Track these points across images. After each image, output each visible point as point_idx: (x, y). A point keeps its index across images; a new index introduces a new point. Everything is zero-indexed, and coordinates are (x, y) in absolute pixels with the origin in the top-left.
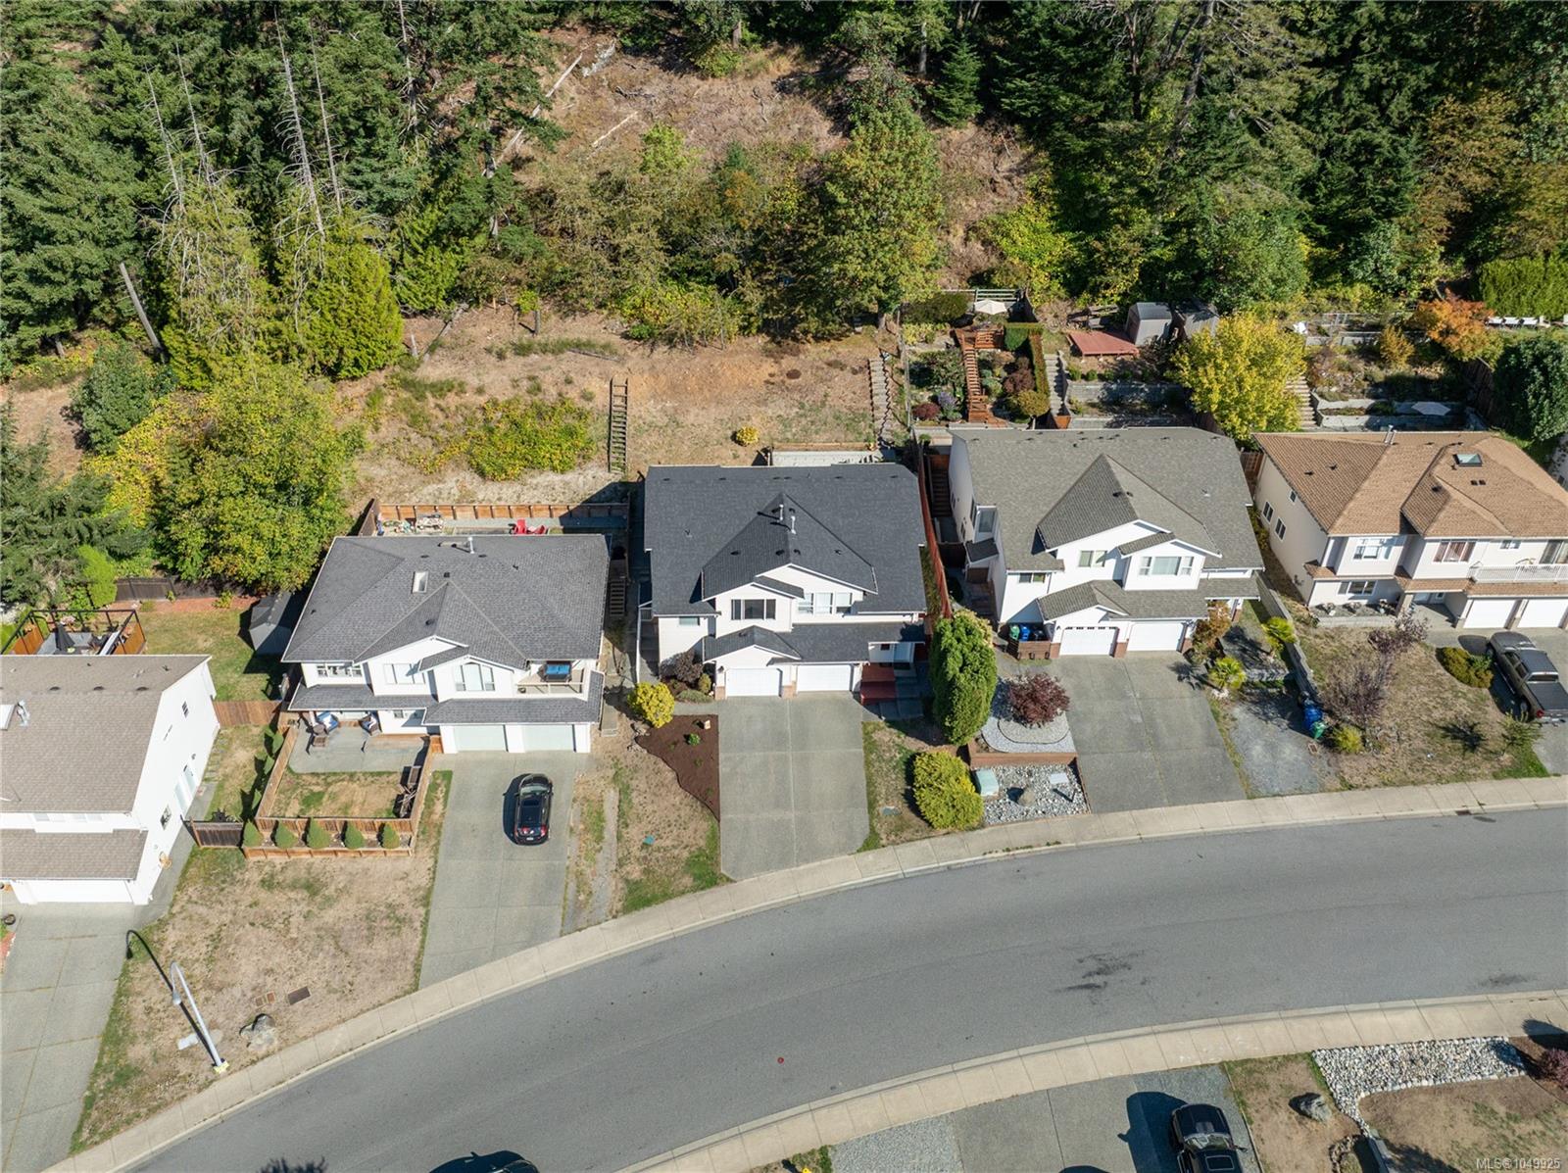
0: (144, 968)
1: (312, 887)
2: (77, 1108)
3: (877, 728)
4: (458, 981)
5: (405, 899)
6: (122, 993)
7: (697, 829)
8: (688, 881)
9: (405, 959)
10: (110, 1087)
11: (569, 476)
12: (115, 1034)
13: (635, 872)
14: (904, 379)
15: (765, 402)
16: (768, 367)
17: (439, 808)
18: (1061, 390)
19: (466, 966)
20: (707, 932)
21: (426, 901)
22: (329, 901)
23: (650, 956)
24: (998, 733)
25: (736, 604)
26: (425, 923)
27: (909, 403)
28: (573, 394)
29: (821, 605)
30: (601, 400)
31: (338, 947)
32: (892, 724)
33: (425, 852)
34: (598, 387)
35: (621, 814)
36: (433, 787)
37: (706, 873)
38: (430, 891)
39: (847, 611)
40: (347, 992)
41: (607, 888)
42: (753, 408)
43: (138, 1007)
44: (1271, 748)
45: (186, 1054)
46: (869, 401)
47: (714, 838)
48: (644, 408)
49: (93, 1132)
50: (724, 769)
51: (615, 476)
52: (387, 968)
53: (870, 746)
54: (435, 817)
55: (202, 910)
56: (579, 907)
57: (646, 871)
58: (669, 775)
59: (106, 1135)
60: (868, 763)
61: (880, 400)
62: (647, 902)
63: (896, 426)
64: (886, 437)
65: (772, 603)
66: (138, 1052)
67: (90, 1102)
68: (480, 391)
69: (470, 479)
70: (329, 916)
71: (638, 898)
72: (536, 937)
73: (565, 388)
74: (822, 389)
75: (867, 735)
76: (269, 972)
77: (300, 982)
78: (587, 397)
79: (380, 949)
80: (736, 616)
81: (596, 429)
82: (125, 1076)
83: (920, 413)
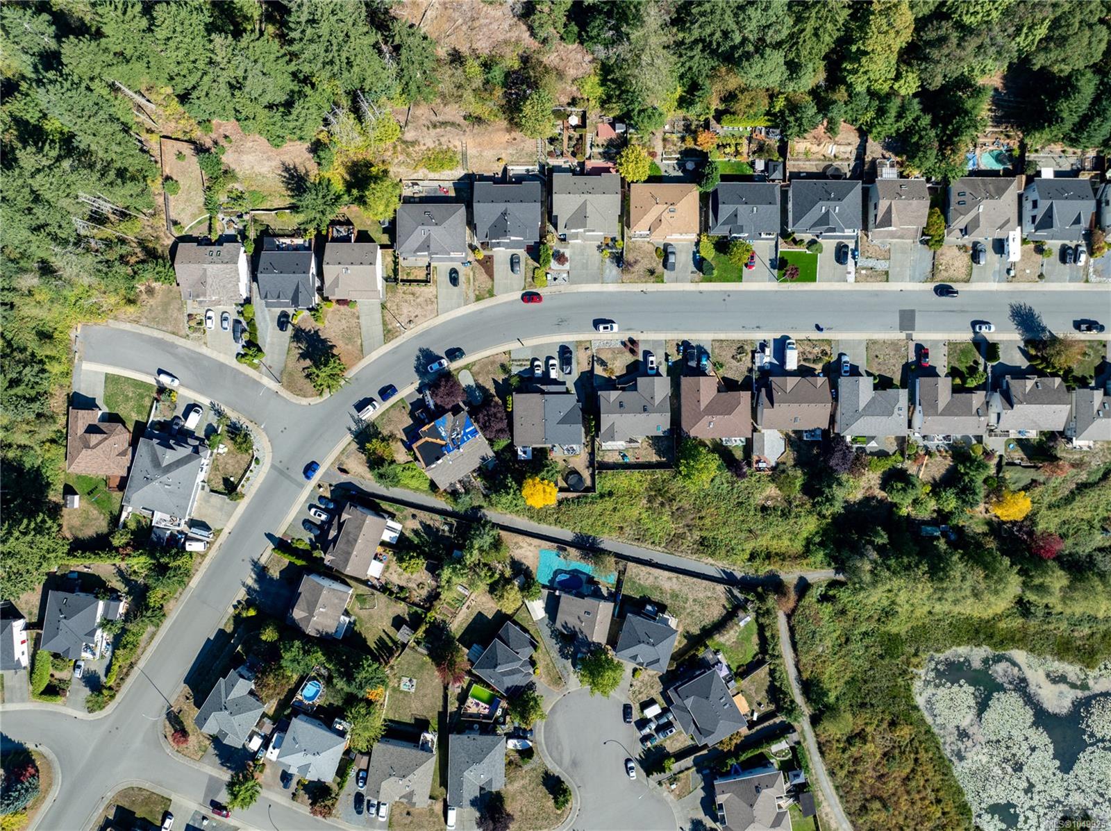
0: (386, 311)
1: (413, 294)
2: (383, 337)
3: (529, 259)
4: (446, 314)
5: (432, 297)
6: (383, 316)
7: (489, 283)
8: (488, 295)
9: (435, 310)
10: (387, 333)
11: (453, 172)
12: (385, 323)
13: (477, 293)
14: (547, 142)
15: (506, 149)
16: (507, 136)
17: (435, 275)
18: (591, 147)
19: (447, 312)
20: (492, 307)
21: (437, 298)
23: (481, 311)
24: (553, 264)
26: (437, 302)
27: (547, 150)
28: (451, 146)
30: (459, 149)
31: (421, 307)
32: (532, 258)
33: (434, 286)
34: (458, 143)
35: (473, 278)
36: (433, 270)
37: (491, 294)
38: (437, 295)
40: (425, 316)
41: (472, 296)
42: (503, 151)
43: (387, 319)
44: (611, 271)
45: (399, 327)
46: (535, 149)
47: (493, 285)
48: (472, 151)
49: (387, 341)
50: (495, 270)
51: (466, 172)
52: (432, 311)
53: (526, 264)
54: (435, 278)
55: (393, 298)
56: (467, 300)
57: (479, 293)
58: (483, 270)
59: (389, 342)
60: (525, 269)
61: (539, 149)
62: (480, 299)
63: (543, 157)
66: (390, 327)
67: (384, 334)
68: (424, 145)
69: (426, 171)
70: (418, 300)
71: (478, 299)
72: (459, 306)
73: (449, 145)
74: (523, 144)
76: (410, 312)
77: (416, 314)
78: (455, 147)
79: (429, 307)
81: (459, 157)
82: (389, 331)
83: (550, 154)
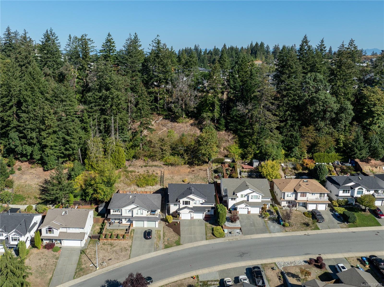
0: (84, 255)
1: (111, 245)
2: (74, 273)
3: (207, 224)
4: (137, 258)
5: (127, 247)
6: (80, 258)
7: (176, 237)
8: (175, 244)
9: (128, 255)
10: (79, 271)
11: (153, 187)
12: (79, 263)
13: (166, 243)
14: (213, 172)
15: (188, 175)
16: (189, 170)
17: (132, 234)
18: (240, 174)
19: (138, 256)
20: (178, 251)
21: (131, 247)
22: (114, 247)
23: (169, 254)
24: (228, 224)
25: (183, 201)
26: (131, 250)
27: (214, 176)
28: (154, 173)
29: (198, 202)
30: (159, 174)
31: (116, 253)
32: (210, 223)
33: (130, 240)
34: (159, 172)
35: (164, 236)
36: (131, 231)
37: (178, 243)
38: (131, 246)
39: (202, 204)
40: (118, 259)
41: (161, 245)
42: (186, 176)
43: (83, 260)
44: (274, 227)
45: (91, 267)
46: (206, 176)
47: (179, 239)
48: (167, 176)
49: (77, 277)
50: (181, 229)
51: (162, 187)
52: (124, 256)
53: (206, 226)
54: (132, 235)
55: (93, 248)
56: (157, 248)
57: (168, 243)
58: (172, 230)
59: (79, 277)
60: (206, 229)
61: (208, 175)
62: (168, 247)
63: (211, 180)
64: (210, 181)
65: (189, 202)
66: (83, 266)
67: (76, 273)
68: (138, 172)
69: (136, 187)
70: (115, 249)
71: (166, 247)
72: (149, 252)
73: (153, 172)
74: (198, 173)
75: (206, 225)
76: (105, 256)
77: (110, 258)
78: (157, 174)
79: (123, 253)
80: (183, 204)
81: (158, 179)
82: (81, 269)
83: (216, 177)
